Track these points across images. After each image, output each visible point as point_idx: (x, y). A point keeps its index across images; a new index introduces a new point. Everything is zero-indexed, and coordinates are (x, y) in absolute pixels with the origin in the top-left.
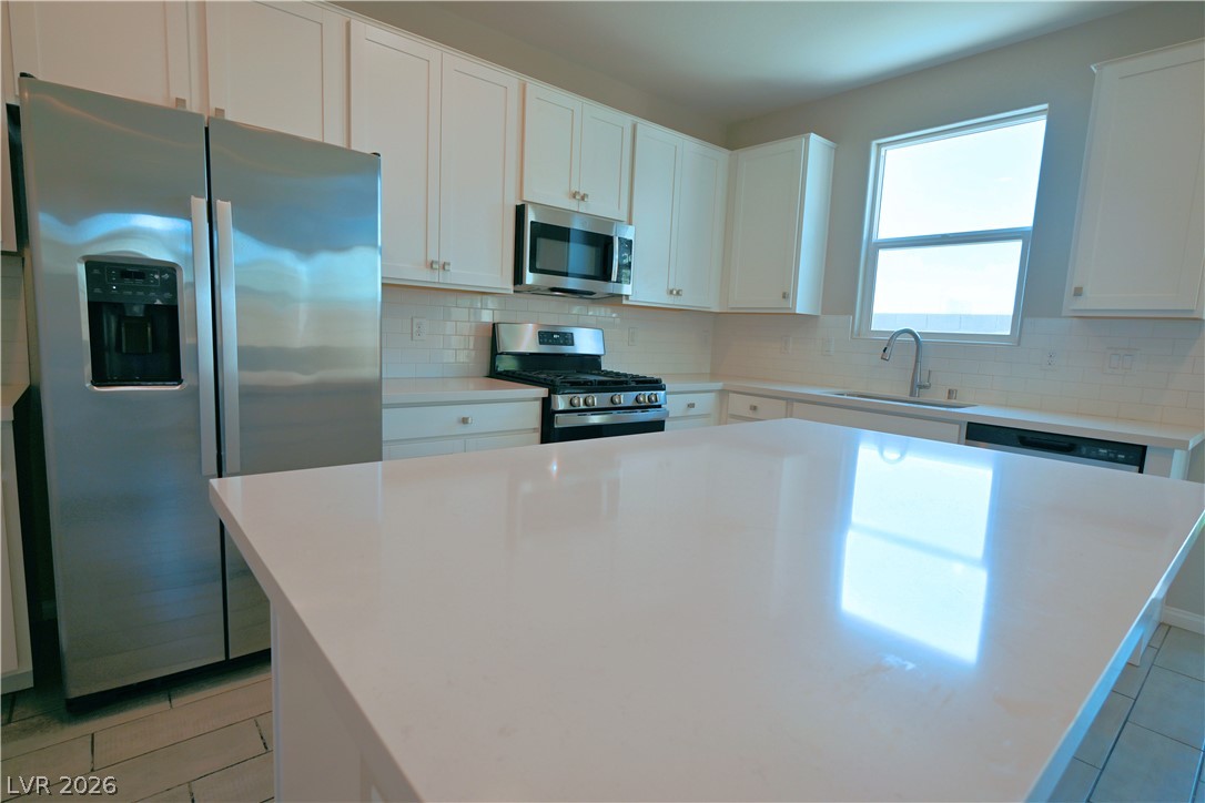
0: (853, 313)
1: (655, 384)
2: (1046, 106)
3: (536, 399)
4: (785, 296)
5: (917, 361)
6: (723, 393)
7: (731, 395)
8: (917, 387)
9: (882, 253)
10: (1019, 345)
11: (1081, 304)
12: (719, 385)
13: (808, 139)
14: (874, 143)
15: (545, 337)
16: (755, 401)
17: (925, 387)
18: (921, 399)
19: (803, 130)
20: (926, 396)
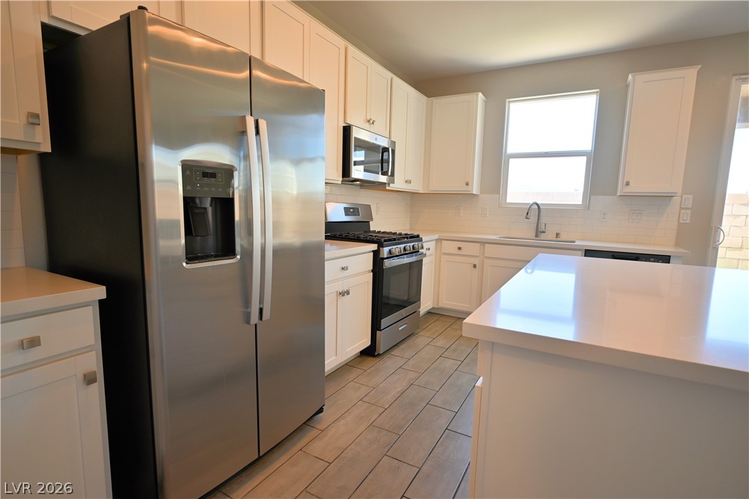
0: (499, 194)
1: (416, 238)
2: (598, 90)
3: (370, 252)
4: (467, 184)
5: (538, 219)
6: (439, 241)
7: (443, 241)
8: (538, 232)
9: (511, 160)
10: (589, 209)
11: (628, 190)
12: (436, 237)
13: (477, 95)
14: (508, 100)
15: (347, 211)
16: (460, 244)
17: (544, 232)
18: (542, 238)
19: (474, 90)
20: (543, 236)
